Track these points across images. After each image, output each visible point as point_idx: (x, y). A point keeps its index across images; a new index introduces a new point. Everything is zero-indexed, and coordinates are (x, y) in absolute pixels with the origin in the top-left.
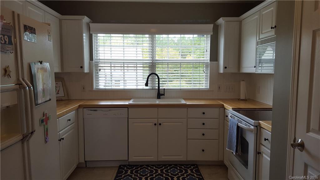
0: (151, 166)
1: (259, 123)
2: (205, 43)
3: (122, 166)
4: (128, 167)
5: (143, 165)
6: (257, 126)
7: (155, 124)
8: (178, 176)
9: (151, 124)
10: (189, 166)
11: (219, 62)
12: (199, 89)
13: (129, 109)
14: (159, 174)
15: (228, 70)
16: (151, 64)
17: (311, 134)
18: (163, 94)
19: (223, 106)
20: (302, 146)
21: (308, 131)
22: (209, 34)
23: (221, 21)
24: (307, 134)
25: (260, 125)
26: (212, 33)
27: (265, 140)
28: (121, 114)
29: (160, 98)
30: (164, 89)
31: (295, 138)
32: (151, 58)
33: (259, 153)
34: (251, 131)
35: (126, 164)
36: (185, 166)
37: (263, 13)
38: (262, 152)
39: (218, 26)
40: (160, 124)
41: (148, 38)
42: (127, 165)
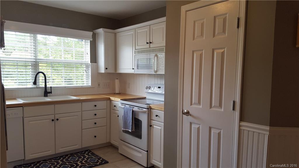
0: (49, 160)
1: (150, 106)
2: (85, 47)
3: (17, 167)
4: (25, 166)
5: (40, 161)
6: (148, 109)
7: (53, 120)
8: (80, 161)
9: (49, 120)
10: (83, 152)
11: (98, 63)
12: (82, 86)
13: (24, 108)
14: (62, 164)
15: (108, 71)
16: (35, 63)
17: (193, 106)
18: (50, 92)
19: (109, 99)
20: (188, 113)
21: (191, 104)
22: (88, 40)
23: (101, 31)
24: (191, 106)
25: (151, 107)
26: (92, 39)
27: (157, 116)
28: (15, 114)
29: (47, 96)
30: (51, 87)
31: (183, 110)
32: (34, 56)
33: (151, 126)
34: (144, 112)
35: (21, 164)
36: (80, 153)
37: (138, 31)
38: (153, 125)
39: (95, 34)
40: (57, 120)
41: (29, 37)
42: (23, 164)
